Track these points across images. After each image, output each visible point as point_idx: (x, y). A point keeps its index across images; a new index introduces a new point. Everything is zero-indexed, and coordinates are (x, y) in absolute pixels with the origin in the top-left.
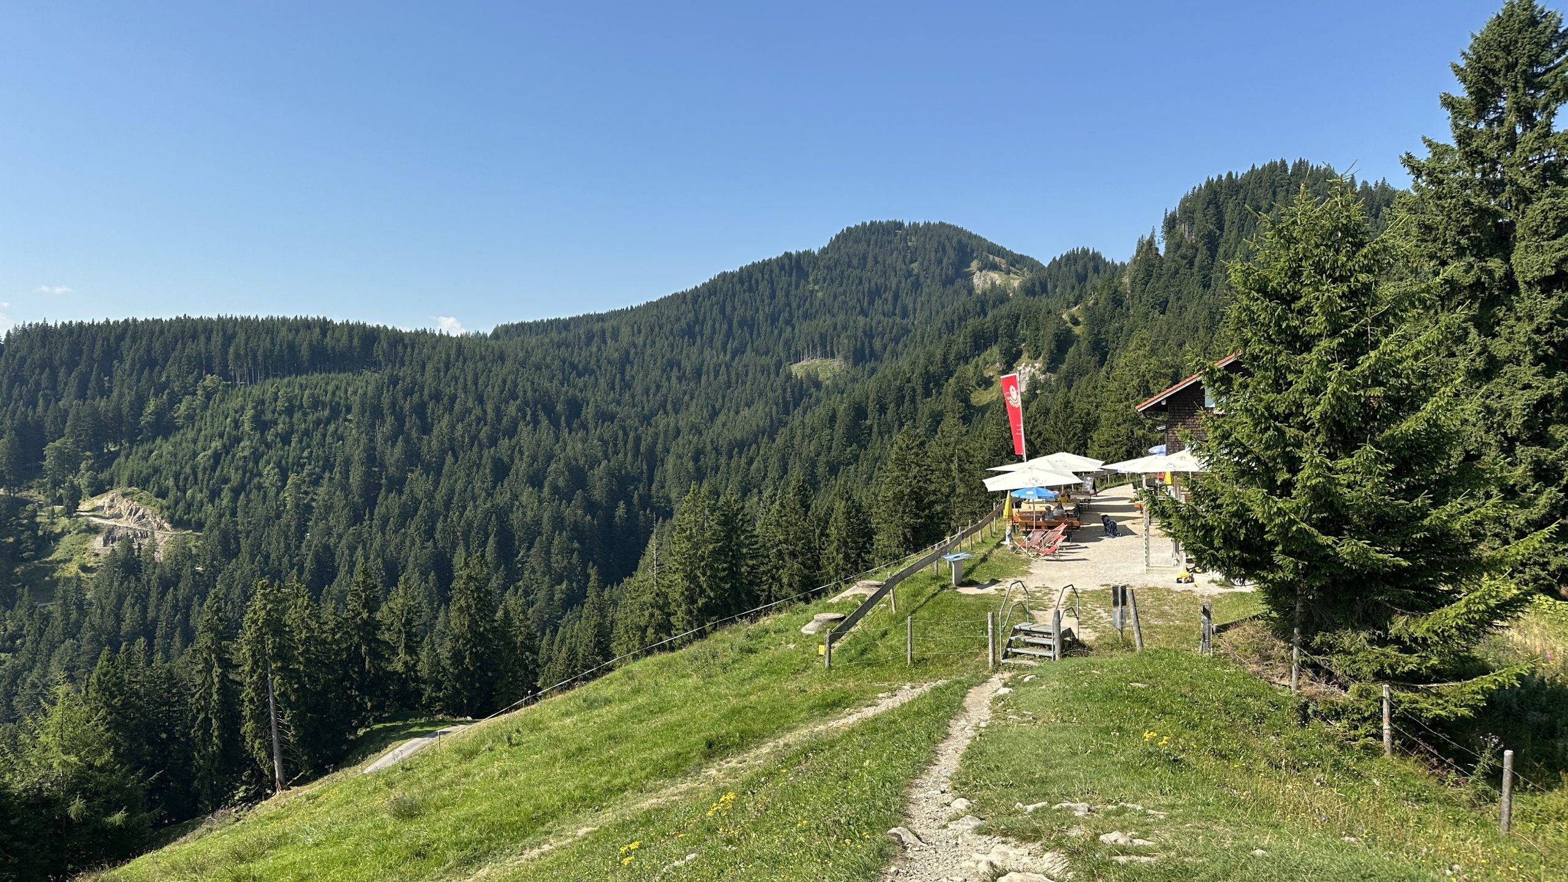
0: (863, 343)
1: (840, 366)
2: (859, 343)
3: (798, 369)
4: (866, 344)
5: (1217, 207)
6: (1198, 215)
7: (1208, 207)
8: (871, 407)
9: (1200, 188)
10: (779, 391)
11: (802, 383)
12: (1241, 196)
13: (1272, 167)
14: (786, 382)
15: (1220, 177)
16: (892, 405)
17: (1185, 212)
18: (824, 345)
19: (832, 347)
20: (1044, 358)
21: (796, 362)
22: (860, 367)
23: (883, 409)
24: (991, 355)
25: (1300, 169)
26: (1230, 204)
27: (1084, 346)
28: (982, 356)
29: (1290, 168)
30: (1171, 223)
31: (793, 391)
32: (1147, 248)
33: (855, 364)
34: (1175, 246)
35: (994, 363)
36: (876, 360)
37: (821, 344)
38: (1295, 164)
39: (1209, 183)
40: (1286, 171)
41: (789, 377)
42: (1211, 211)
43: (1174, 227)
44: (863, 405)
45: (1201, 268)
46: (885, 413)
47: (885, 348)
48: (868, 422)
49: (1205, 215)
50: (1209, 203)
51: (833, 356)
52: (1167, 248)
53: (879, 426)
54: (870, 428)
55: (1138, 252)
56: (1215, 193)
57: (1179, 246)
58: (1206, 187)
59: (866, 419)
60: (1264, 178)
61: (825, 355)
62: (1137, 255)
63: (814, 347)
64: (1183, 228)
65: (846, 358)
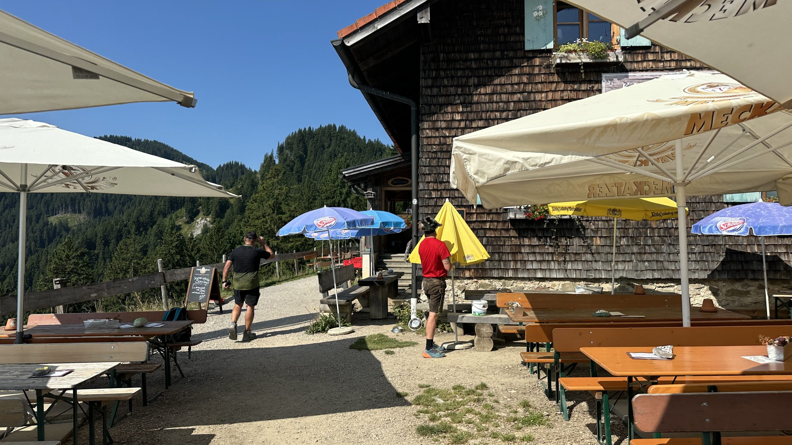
0: (101, 205)
1: (85, 218)
2: (98, 205)
3: (53, 220)
4: (103, 206)
5: (304, 143)
6: (295, 146)
7: (300, 142)
8: (99, 242)
9: (296, 133)
10: (38, 232)
11: (55, 228)
12: (315, 139)
13: (329, 127)
14: (43, 227)
15: (305, 129)
16: (113, 241)
17: (288, 144)
18: (73, 205)
19: (79, 206)
20: (213, 215)
21: (53, 215)
22: (97, 219)
23: (107, 243)
24: (180, 213)
25: (342, 130)
26: (310, 143)
27: (235, 209)
28: (175, 213)
29: (337, 128)
30: (281, 149)
31: (48, 233)
32: (269, 160)
33: (95, 217)
34: (283, 160)
35: (182, 217)
36: (109, 215)
37: (72, 204)
38: (339, 127)
39: (300, 131)
40: (336, 129)
41: (46, 224)
42: (301, 145)
43: (283, 151)
44: (93, 240)
45: (297, 172)
46: (108, 246)
47: (115, 209)
48: (96, 252)
49: (298, 147)
50: (300, 141)
51: (80, 212)
52: (280, 161)
53: (104, 253)
54: (98, 255)
55: (265, 161)
56: (303, 136)
57: (285, 160)
58: (299, 132)
59: (94, 249)
60: (326, 131)
61: (74, 211)
62: (264, 163)
63: (67, 206)
64: (287, 152)
65: (89, 214)
